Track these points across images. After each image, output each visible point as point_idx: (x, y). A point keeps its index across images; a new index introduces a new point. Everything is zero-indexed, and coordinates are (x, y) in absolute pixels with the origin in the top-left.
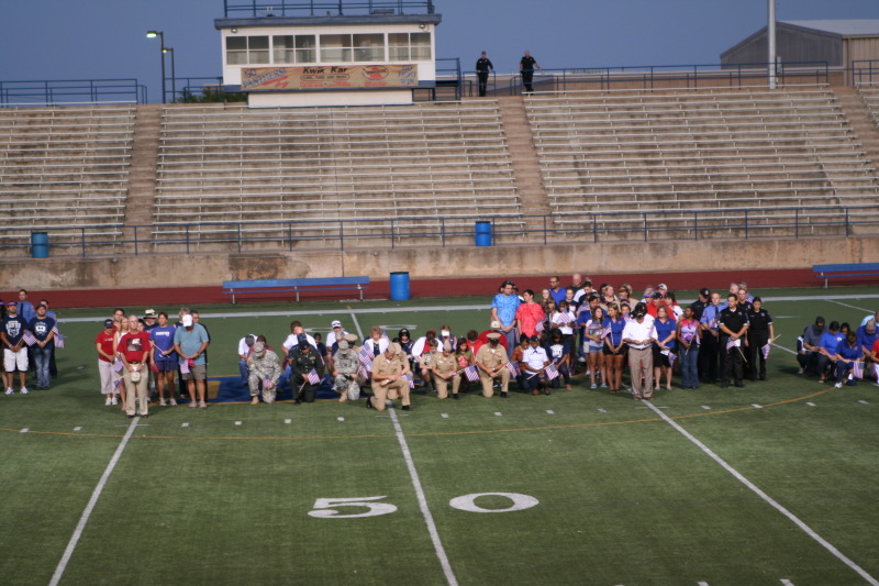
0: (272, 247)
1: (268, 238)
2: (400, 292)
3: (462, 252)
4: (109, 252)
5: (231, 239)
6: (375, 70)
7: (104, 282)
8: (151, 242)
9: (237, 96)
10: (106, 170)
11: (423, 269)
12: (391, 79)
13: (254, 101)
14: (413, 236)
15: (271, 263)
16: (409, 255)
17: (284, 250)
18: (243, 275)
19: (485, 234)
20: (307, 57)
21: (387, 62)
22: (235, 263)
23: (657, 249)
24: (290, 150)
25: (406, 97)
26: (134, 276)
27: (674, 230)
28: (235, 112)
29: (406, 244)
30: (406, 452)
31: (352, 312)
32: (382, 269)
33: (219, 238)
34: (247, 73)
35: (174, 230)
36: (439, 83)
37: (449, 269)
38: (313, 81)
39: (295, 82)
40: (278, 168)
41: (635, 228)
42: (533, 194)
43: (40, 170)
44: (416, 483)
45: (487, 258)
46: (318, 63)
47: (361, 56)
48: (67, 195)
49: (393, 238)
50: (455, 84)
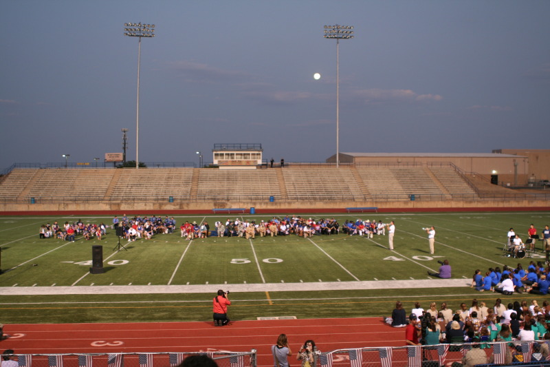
0: (224, 201)
1: (223, 199)
2: (252, 212)
3: (267, 203)
4: (187, 201)
5: (214, 199)
6: (248, 162)
7: (185, 208)
8: (196, 200)
9: (217, 167)
10: (187, 183)
11: (258, 207)
12: (252, 164)
13: (220, 168)
14: (256, 199)
15: (223, 205)
16: (255, 204)
17: (226, 202)
18: (217, 207)
19: (272, 199)
20: (232, 158)
21: (251, 160)
22: (215, 205)
23: (311, 203)
24: (228, 179)
25: (255, 168)
26: (192, 207)
27: (315, 199)
28: (215, 170)
29: (254, 201)
30: (253, 249)
31: (242, 216)
32: (249, 207)
33: (212, 199)
34: (219, 161)
35: (202, 197)
36: (263, 165)
37: (264, 207)
38: (234, 164)
39: (230, 164)
40: (225, 183)
41: (306, 199)
42: (283, 190)
43: (172, 182)
44: (255, 256)
45: (272, 205)
46: (235, 159)
47: (245, 158)
48: (177, 188)
49: (251, 199)
50: (266, 165)
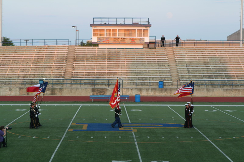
0: (103, 86)
1: (102, 84)
2: (138, 100)
3: (155, 89)
4: (59, 87)
5: (92, 84)
6: (133, 40)
7: (58, 94)
8: (71, 84)
9: (96, 45)
10: (60, 64)
11: (144, 94)
12: (137, 42)
13: (100, 46)
14: (142, 85)
15: (103, 91)
16: (141, 90)
17: (107, 87)
18: (95, 94)
19: (161, 84)
20: (114, 35)
21: (136, 37)
22: (93, 90)
23: (208, 90)
24: (109, 60)
25: (141, 47)
26: (66, 93)
27: (213, 85)
28: (95, 49)
29: (140, 87)
30: (137, 148)
31: (124, 105)
32: (134, 93)
33: (89, 83)
34: (98, 39)
35: (76, 81)
36: (150, 43)
37: (151, 94)
38: (116, 41)
39: (111, 42)
40: (106, 65)
41: (202, 84)
42: (174, 74)
43: (42, 63)
44: (140, 157)
45: (162, 91)
46: (118, 37)
47: (129, 35)
48: (49, 70)
49: (136, 85)
50: (155, 43)
